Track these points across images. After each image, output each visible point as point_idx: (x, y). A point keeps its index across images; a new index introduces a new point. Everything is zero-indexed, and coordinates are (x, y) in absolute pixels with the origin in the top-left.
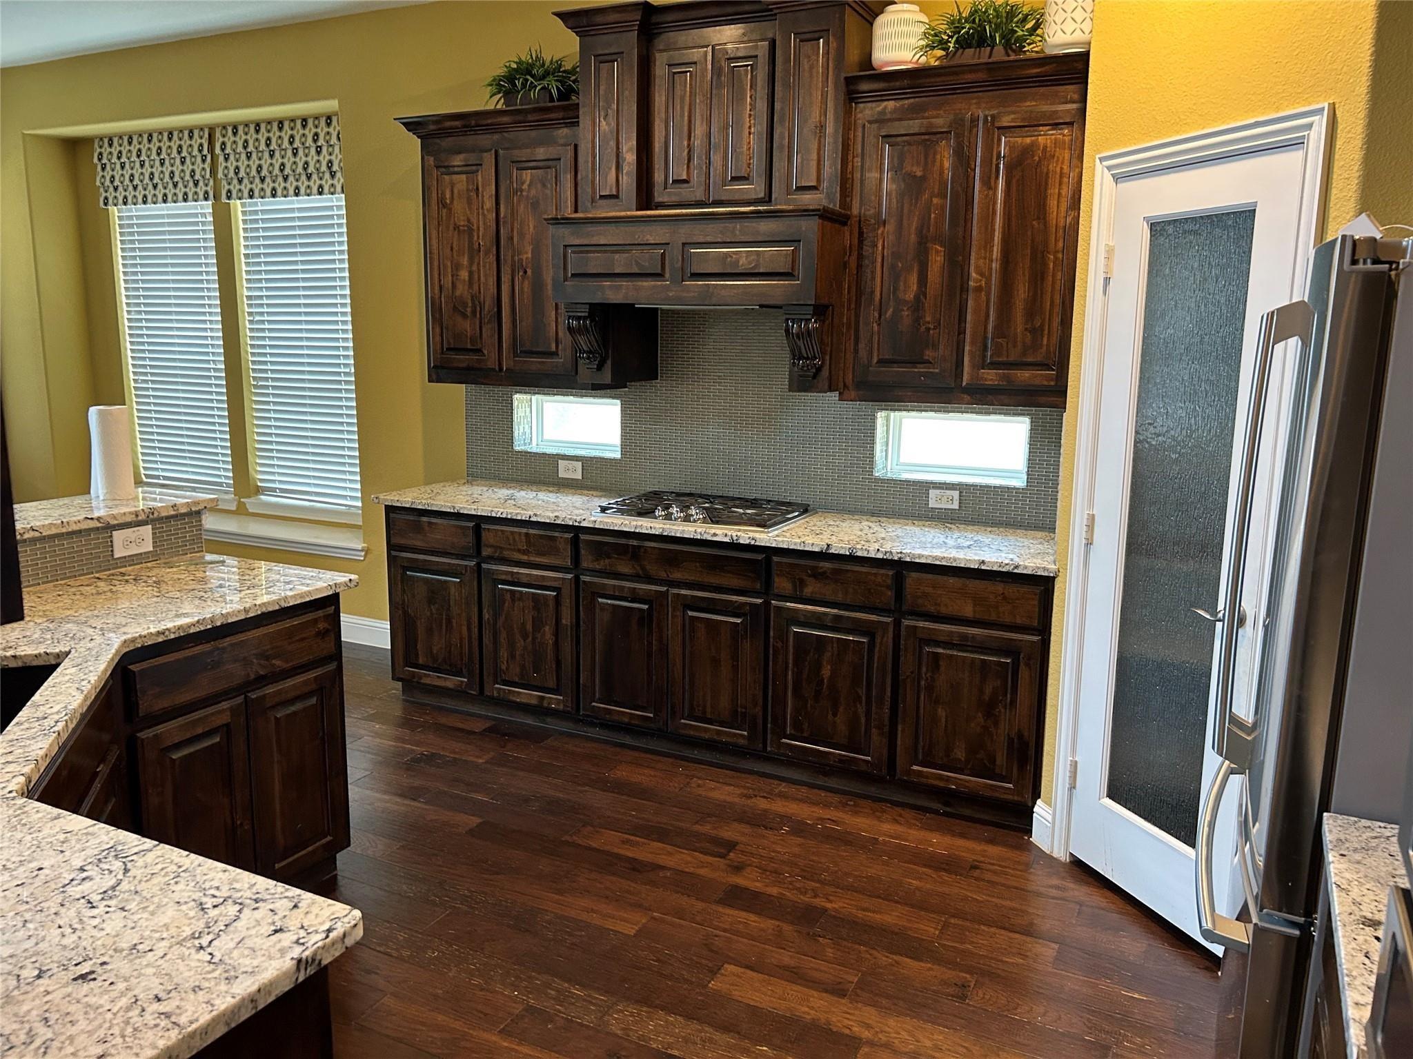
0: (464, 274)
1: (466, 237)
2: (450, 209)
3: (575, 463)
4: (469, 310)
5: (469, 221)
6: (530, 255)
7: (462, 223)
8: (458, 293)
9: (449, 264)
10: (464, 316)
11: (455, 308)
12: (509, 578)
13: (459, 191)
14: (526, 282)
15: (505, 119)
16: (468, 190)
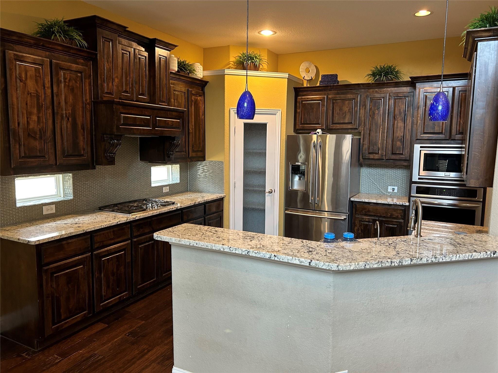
0: (35, 118)
1: (35, 99)
2: (25, 84)
3: (52, 206)
4: (38, 136)
5: (37, 91)
6: (70, 112)
7: (33, 92)
8: (31, 127)
9: (25, 112)
10: (35, 139)
11: (29, 135)
12: (107, 253)
13: (30, 76)
14: (69, 124)
15: (59, 48)
16: (36, 75)
